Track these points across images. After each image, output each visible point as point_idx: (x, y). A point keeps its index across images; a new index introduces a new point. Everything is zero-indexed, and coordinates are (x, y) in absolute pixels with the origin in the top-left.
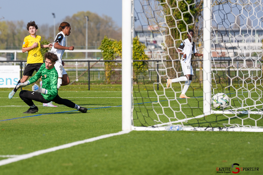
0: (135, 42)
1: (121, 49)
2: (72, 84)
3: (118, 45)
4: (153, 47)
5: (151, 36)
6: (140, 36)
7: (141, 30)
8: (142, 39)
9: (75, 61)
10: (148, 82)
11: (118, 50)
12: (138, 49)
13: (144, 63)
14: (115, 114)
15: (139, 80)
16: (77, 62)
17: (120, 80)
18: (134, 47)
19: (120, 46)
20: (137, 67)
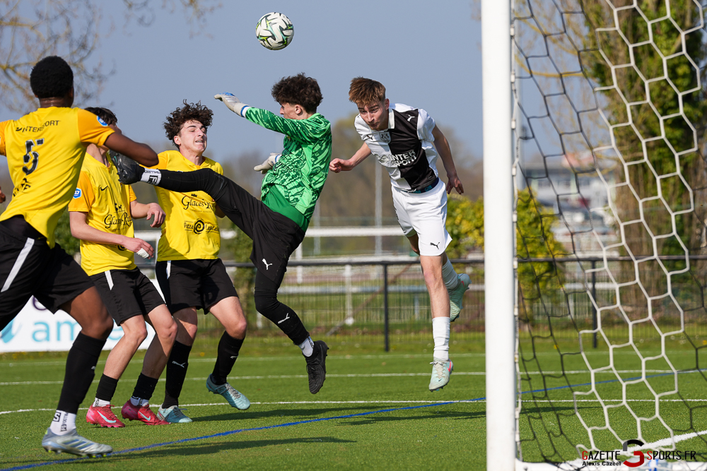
0: (524, 203)
1: (482, 225)
2: (335, 333)
3: (472, 211)
4: (579, 218)
5: (573, 184)
6: (540, 185)
7: (540, 165)
8: (543, 192)
9: (344, 264)
10: (564, 326)
11: (472, 228)
12: (534, 225)
13: (552, 266)
14: (466, 424)
15: (536, 318)
16: (348, 268)
17: (481, 320)
18: (520, 219)
19: (478, 215)
20: (531, 278)
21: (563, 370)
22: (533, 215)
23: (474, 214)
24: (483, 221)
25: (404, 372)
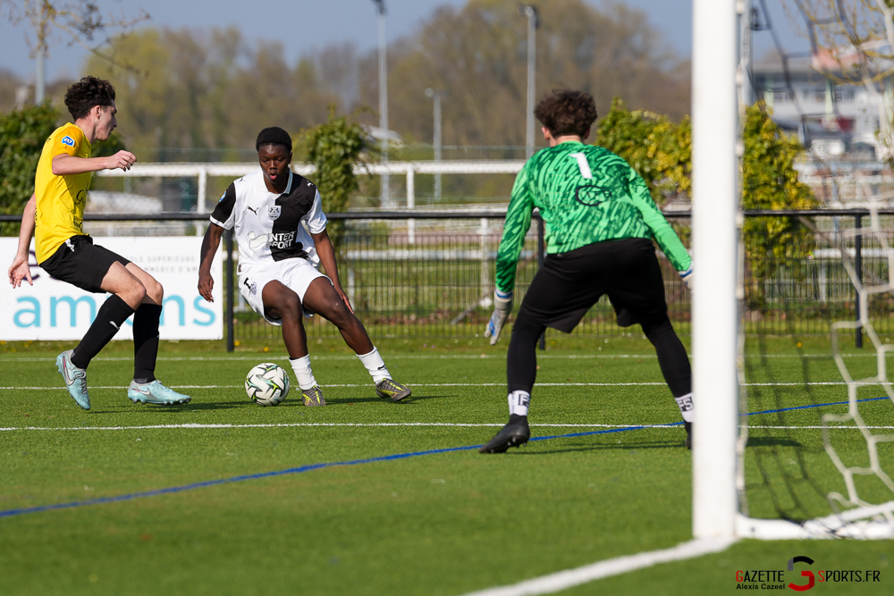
0: (754, 126)
1: (689, 160)
2: (464, 321)
3: (673, 138)
4: (836, 148)
5: (828, 96)
6: (777, 99)
7: (777, 67)
8: (781, 109)
9: (478, 217)
11: (674, 164)
12: (768, 159)
13: (794, 221)
15: (769, 300)
16: (484, 222)
17: (685, 303)
18: (748, 151)
19: (682, 144)
20: (762, 241)
21: (807, 380)
22: (766, 145)
23: (677, 142)
24: (690, 153)
25: (569, 381)
